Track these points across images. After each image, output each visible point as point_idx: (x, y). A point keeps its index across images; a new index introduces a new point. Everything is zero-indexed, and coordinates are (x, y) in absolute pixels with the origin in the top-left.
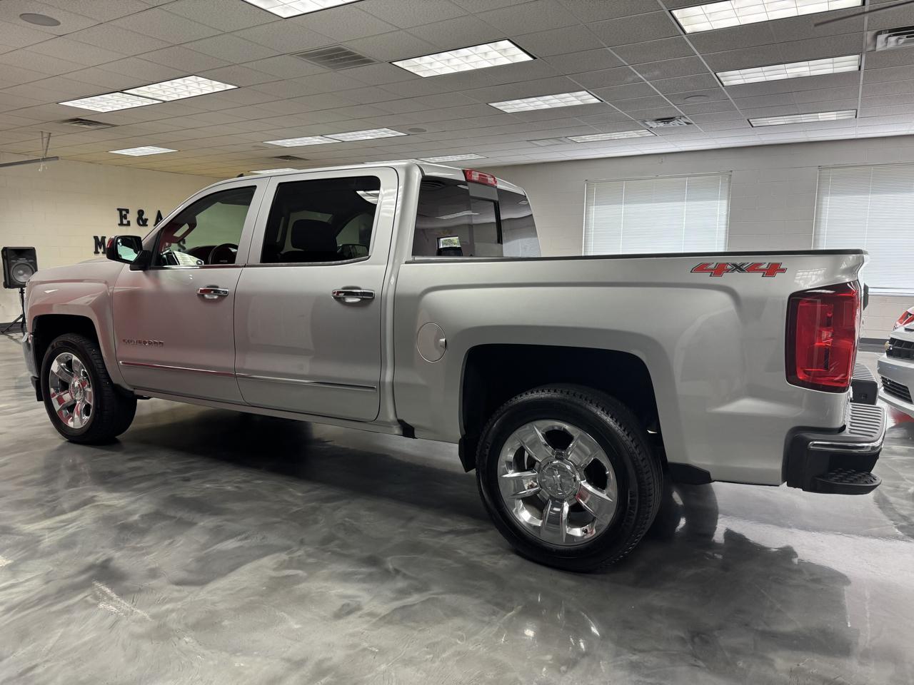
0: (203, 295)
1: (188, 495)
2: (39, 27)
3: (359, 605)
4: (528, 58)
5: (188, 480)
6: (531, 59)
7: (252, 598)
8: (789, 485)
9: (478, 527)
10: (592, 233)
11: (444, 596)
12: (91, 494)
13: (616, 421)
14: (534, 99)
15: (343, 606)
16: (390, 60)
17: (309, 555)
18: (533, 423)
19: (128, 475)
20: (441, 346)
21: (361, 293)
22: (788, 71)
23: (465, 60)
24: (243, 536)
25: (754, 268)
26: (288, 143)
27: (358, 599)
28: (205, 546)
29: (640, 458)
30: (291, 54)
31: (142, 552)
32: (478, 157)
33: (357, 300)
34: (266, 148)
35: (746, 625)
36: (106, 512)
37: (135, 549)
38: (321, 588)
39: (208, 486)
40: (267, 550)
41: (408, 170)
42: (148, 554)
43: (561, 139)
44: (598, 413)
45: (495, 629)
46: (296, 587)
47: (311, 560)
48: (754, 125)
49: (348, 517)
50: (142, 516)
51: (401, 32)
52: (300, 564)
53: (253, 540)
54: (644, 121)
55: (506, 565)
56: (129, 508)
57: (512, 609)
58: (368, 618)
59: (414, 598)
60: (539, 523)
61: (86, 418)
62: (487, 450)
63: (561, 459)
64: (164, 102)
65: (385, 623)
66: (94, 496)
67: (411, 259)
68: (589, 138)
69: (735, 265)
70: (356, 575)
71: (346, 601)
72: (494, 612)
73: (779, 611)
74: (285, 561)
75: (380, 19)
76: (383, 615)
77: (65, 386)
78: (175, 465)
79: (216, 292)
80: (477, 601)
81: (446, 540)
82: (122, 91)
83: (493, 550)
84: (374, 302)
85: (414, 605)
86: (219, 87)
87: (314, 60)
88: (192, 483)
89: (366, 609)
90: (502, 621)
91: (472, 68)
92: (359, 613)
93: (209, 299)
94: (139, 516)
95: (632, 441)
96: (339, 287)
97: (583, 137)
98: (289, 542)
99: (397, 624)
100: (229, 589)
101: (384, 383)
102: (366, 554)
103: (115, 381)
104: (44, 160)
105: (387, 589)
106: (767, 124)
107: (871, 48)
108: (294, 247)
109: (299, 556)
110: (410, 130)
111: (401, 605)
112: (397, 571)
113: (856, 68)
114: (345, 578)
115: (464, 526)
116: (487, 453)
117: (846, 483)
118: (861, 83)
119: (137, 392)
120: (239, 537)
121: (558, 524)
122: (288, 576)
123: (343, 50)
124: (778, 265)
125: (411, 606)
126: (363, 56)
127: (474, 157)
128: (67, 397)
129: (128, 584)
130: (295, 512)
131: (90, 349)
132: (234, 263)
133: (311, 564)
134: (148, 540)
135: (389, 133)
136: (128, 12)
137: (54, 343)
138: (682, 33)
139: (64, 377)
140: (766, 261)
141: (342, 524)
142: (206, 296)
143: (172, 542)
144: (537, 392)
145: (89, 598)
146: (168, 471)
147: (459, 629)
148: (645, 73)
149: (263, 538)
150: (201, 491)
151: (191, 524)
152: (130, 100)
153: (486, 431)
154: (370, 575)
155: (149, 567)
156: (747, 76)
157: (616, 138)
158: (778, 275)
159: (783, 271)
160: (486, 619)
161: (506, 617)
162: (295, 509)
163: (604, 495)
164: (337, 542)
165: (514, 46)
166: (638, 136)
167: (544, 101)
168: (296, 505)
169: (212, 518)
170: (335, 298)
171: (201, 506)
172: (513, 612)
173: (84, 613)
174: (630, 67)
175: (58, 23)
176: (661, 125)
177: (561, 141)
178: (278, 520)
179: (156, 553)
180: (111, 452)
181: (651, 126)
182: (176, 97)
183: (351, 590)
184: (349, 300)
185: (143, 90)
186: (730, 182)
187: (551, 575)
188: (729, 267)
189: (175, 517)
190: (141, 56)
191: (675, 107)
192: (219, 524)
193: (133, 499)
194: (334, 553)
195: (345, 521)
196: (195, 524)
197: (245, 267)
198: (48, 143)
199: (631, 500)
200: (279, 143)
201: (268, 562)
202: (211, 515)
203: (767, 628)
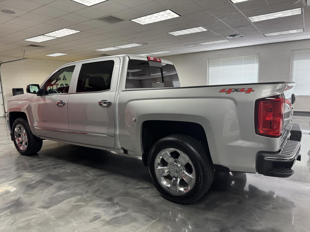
0: (58, 104)
1: (54, 174)
2: (9, 14)
3: (100, 217)
4: (178, 16)
5: (55, 168)
6: (179, 16)
7: (63, 213)
8: (259, 173)
9: (150, 186)
10: (210, 77)
11: (131, 213)
12: (22, 173)
13: (194, 149)
14: (183, 31)
15: (95, 217)
16: (130, 19)
17: (88, 197)
18: (166, 149)
19: (36, 167)
20: (134, 121)
21: (108, 102)
22: (275, 15)
23: (150, 20)
24: (68, 189)
25: (242, 90)
26: (103, 50)
27: (100, 214)
28: (54, 193)
29: (203, 162)
30: (95, 19)
31: (31, 195)
32: (169, 52)
33: (106, 105)
34: (96, 52)
35: (243, 227)
36: (25, 180)
37: (30, 194)
38: (89, 210)
39: (62, 170)
40: (74, 194)
41: (124, 58)
42: (33, 196)
43: (197, 44)
44: (188, 145)
45: (147, 227)
46: (80, 209)
47: (88, 199)
48: (266, 36)
49: (105, 182)
50: (36, 182)
51: (131, 9)
52: (84, 200)
53: (71, 191)
54: (225, 36)
55: (157, 201)
56: (32, 179)
57: (155, 219)
58: (102, 222)
59: (121, 214)
60: (169, 186)
61: (26, 146)
62: (151, 159)
63: (176, 162)
64: (58, 38)
65: (107, 224)
66: (23, 174)
67: (125, 89)
68: (207, 43)
69: (235, 89)
70: (102, 205)
71: (96, 215)
72: (148, 220)
73: (257, 221)
74: (79, 199)
75: (122, 5)
76: (107, 221)
77: (20, 136)
78: (53, 163)
79: (62, 103)
80: (143, 216)
81: (138, 191)
82: (43, 35)
83: (155, 195)
84: (112, 105)
85: (120, 217)
86: (75, 32)
87: (103, 21)
88: (57, 169)
89: (102, 218)
90: (150, 224)
91: (159, 21)
92: (99, 220)
93: (60, 105)
94: (35, 182)
95: (200, 156)
96: (100, 101)
97: (205, 43)
98: (82, 192)
99: (112, 224)
100: (57, 210)
101: (116, 134)
102: (108, 197)
103: (34, 134)
104: (23, 59)
105: (112, 211)
106: (271, 35)
107: (305, 5)
108: (89, 86)
109: (85, 197)
110: (143, 43)
111: (115, 217)
112: (117, 203)
113: (301, 13)
114: (98, 206)
115: (146, 186)
116: (151, 160)
117: (279, 173)
118: (304, 18)
119: (41, 138)
120: (66, 190)
121: (176, 186)
122: (78, 205)
123: (112, 16)
124: (251, 89)
125: (118, 217)
126: (120, 18)
127: (167, 52)
128: (20, 139)
129: (23, 207)
130: (88, 180)
131: (26, 123)
132: (68, 92)
133: (88, 200)
134: (35, 191)
135: (137, 45)
136: (36, 7)
137: (15, 121)
138: (232, 4)
139: (19, 133)
140: (247, 87)
141: (103, 185)
142: (59, 104)
143: (43, 192)
144: (167, 138)
145: (8, 213)
146: (50, 165)
147: (134, 227)
148: (222, 19)
149: (74, 190)
150: (58, 172)
151: (51, 184)
152: (47, 38)
153: (150, 152)
154: (107, 205)
155: (32, 201)
156: (260, 18)
157: (217, 43)
158: (251, 93)
159: (253, 91)
160: (145, 223)
161: (152, 222)
162: (89, 179)
163: (191, 176)
164: (99, 192)
165: (172, 12)
166: (224, 42)
167: (192, 30)
168: (89, 178)
169: (59, 183)
170: (99, 104)
171: (57, 178)
172: (155, 220)
173: (5, 218)
174: (216, 17)
175: (15, 13)
176: (232, 37)
177: (197, 45)
178: (81, 183)
179: (36, 196)
180: (33, 158)
181: (228, 38)
182: (61, 36)
183: (99, 211)
184: (104, 105)
185: (50, 34)
186: (259, 57)
187: (173, 205)
188: (233, 90)
189: (46, 182)
190: (46, 22)
191: (235, 31)
192: (61, 185)
193: (35, 175)
194: (97, 196)
195: (104, 184)
196: (53, 184)
197: (71, 94)
198: (24, 53)
199: (200, 178)
200: (100, 50)
201: (73, 199)
202: (59, 181)
203: (251, 228)
